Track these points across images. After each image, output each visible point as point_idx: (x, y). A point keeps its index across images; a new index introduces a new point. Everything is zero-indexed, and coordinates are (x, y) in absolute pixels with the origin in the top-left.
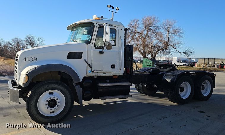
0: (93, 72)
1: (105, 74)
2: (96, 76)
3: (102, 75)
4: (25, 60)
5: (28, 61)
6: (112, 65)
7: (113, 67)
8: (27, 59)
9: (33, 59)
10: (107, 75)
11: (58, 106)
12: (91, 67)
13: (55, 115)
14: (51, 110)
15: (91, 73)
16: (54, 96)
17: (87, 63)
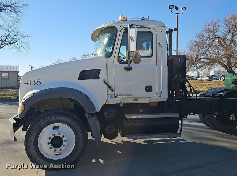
0: (116, 97)
1: (137, 99)
2: (121, 103)
3: (131, 101)
4: (27, 83)
5: (30, 84)
6: (147, 87)
7: (149, 89)
8: (29, 82)
9: (36, 82)
10: (139, 101)
11: (64, 146)
12: (113, 91)
13: (62, 158)
14: (55, 150)
15: (114, 99)
16: (58, 132)
17: (107, 85)
